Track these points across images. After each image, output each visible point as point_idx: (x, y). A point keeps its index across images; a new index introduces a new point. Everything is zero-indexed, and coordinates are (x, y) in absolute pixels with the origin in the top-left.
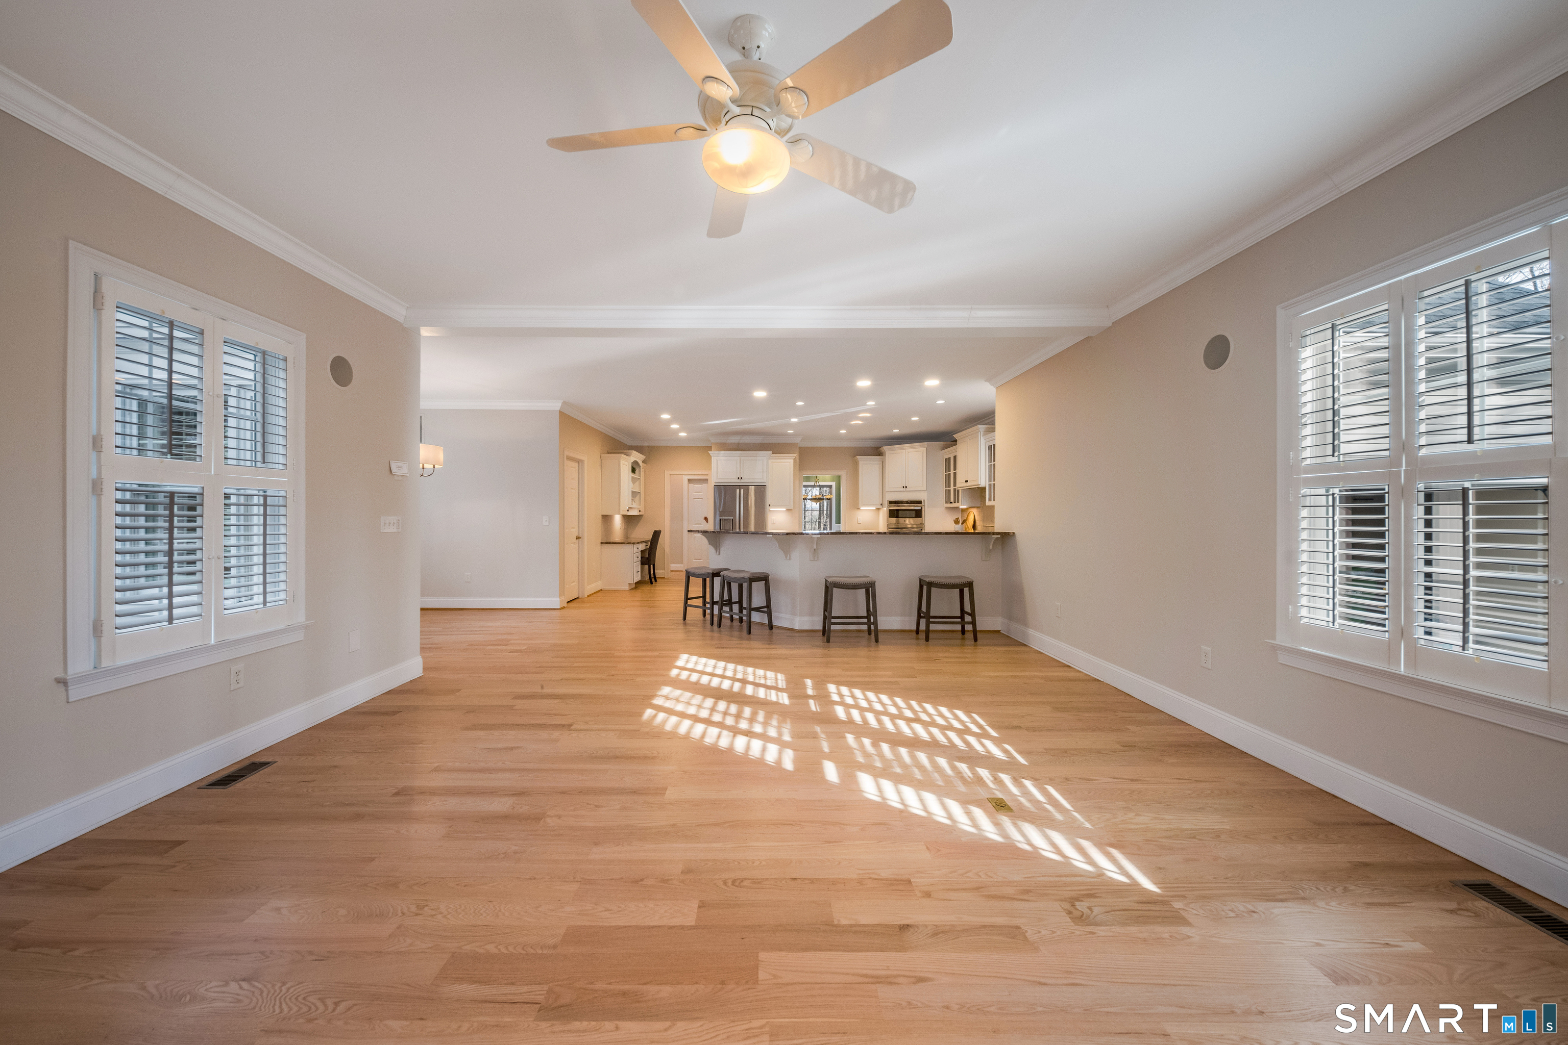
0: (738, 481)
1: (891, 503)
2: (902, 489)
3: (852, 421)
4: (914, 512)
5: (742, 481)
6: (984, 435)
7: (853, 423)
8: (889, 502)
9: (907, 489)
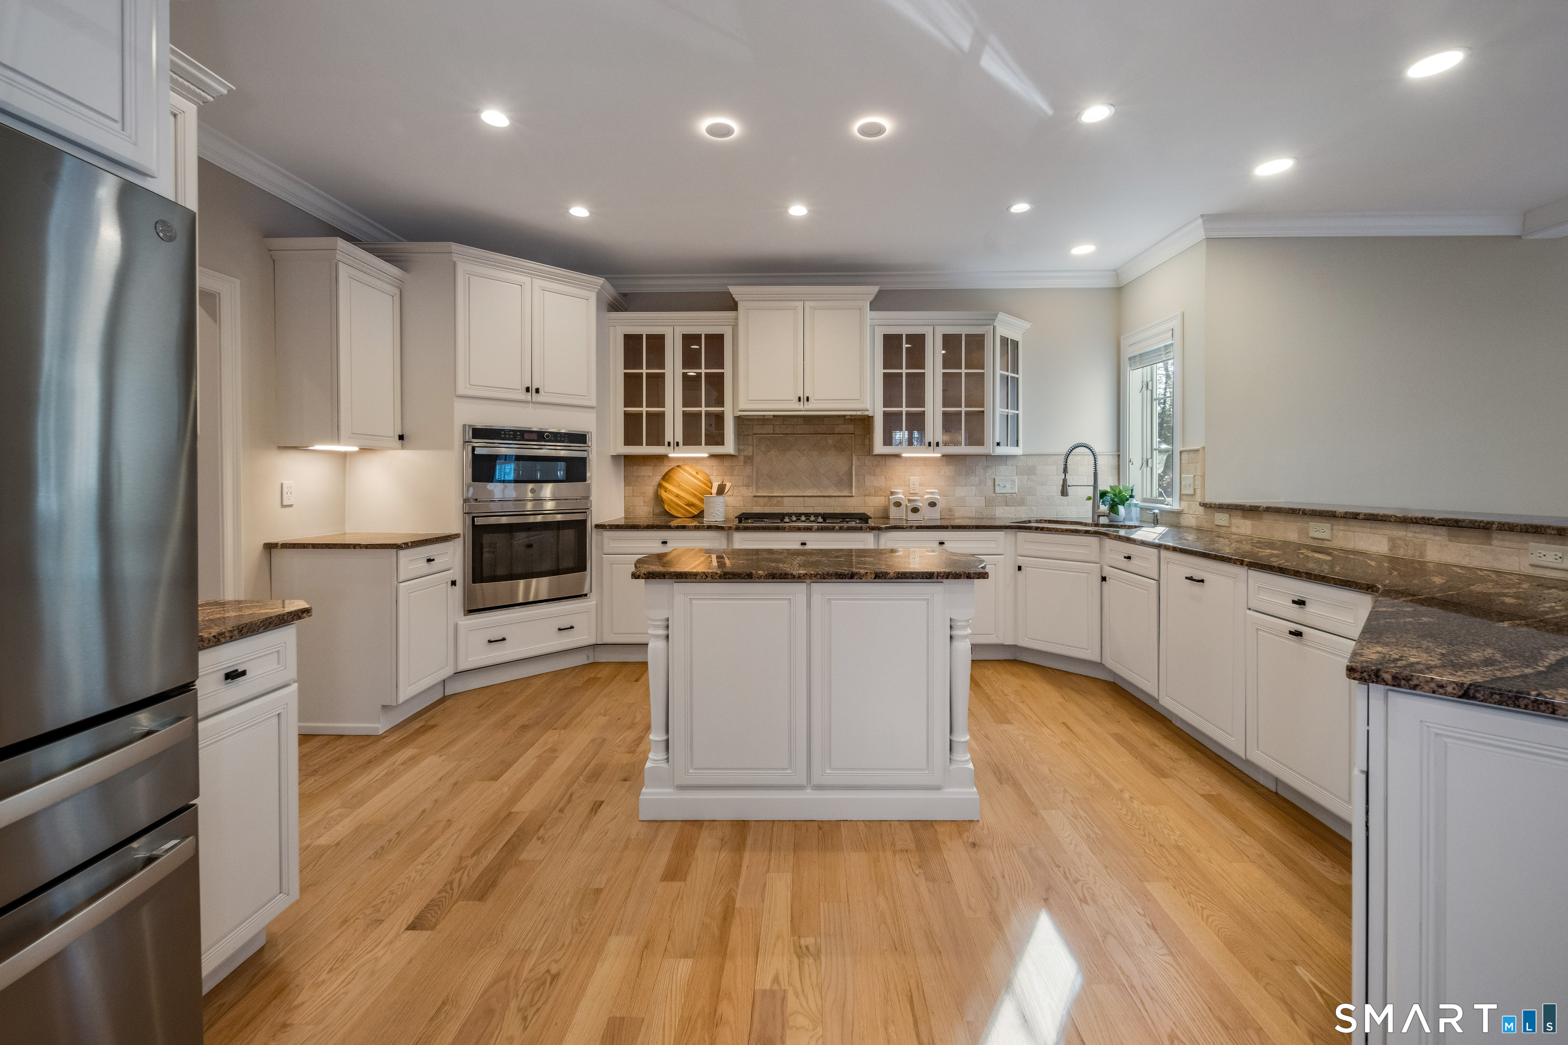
1: (479, 433)
2: (523, 396)
4: (562, 465)
8: (474, 430)
9: (538, 398)
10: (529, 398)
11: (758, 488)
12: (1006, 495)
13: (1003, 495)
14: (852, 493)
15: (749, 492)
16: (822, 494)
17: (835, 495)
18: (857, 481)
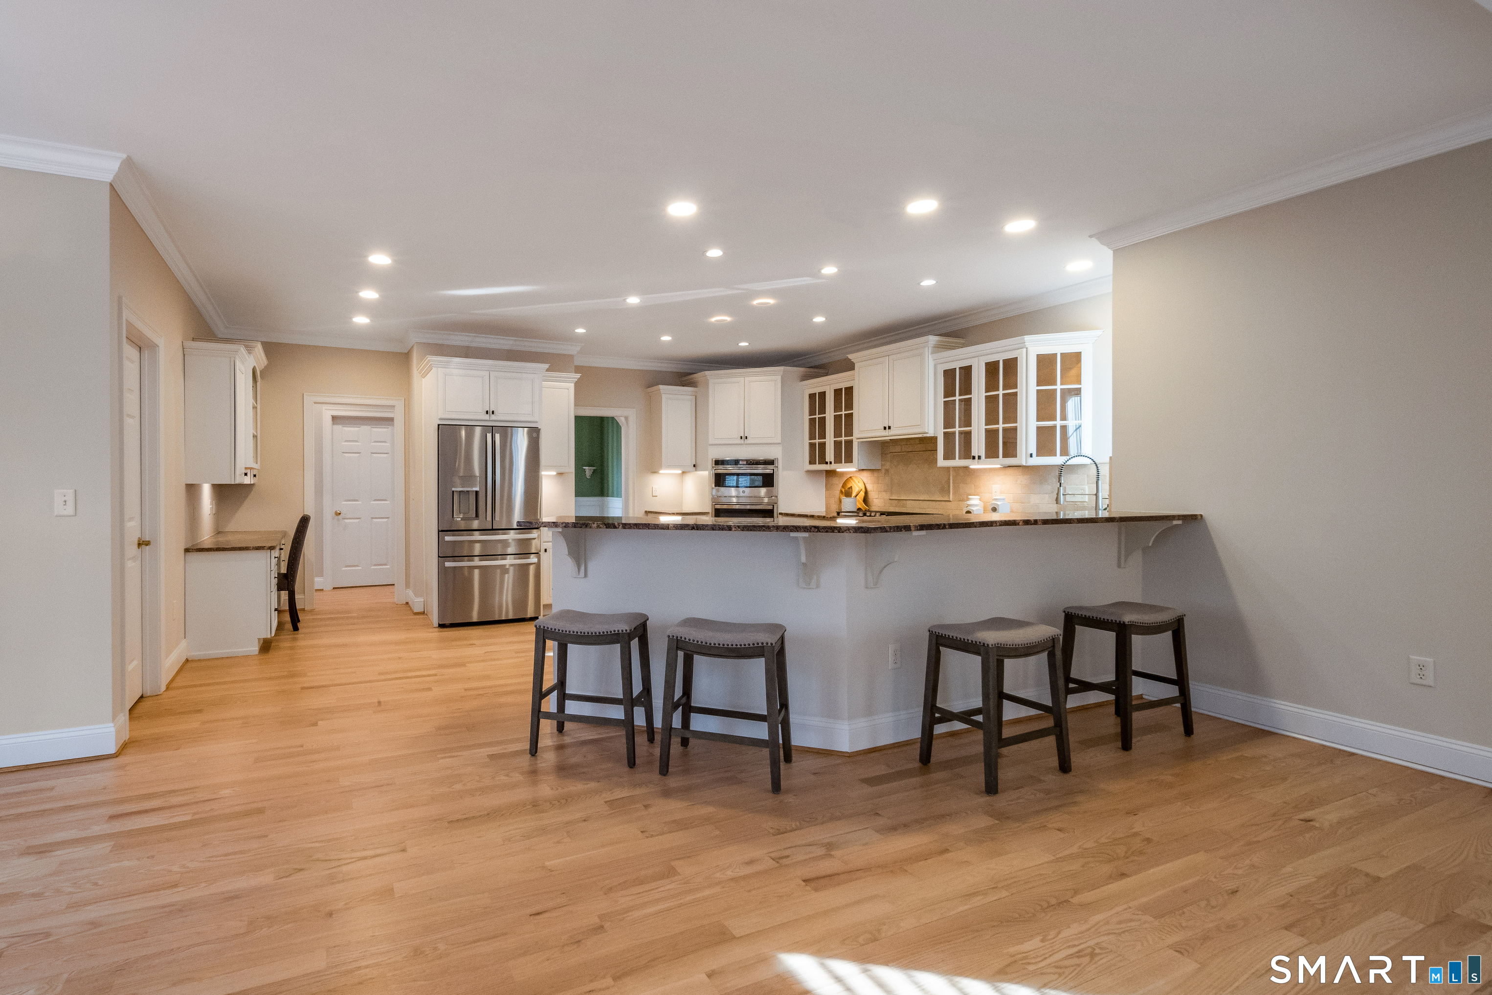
0: (487, 417)
1: (718, 462)
2: (739, 441)
3: (712, 316)
4: (760, 478)
5: (493, 417)
6: (933, 353)
7: (713, 319)
8: (716, 461)
9: (747, 441)
10: (743, 442)
11: (892, 493)
12: (1077, 503)
13: (1074, 503)
14: (949, 498)
15: (887, 496)
16: (930, 499)
17: (939, 499)
18: (954, 488)
